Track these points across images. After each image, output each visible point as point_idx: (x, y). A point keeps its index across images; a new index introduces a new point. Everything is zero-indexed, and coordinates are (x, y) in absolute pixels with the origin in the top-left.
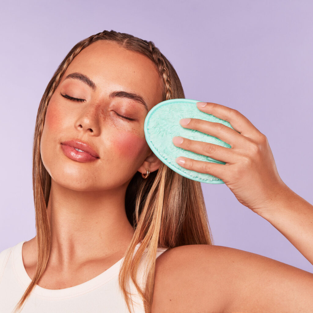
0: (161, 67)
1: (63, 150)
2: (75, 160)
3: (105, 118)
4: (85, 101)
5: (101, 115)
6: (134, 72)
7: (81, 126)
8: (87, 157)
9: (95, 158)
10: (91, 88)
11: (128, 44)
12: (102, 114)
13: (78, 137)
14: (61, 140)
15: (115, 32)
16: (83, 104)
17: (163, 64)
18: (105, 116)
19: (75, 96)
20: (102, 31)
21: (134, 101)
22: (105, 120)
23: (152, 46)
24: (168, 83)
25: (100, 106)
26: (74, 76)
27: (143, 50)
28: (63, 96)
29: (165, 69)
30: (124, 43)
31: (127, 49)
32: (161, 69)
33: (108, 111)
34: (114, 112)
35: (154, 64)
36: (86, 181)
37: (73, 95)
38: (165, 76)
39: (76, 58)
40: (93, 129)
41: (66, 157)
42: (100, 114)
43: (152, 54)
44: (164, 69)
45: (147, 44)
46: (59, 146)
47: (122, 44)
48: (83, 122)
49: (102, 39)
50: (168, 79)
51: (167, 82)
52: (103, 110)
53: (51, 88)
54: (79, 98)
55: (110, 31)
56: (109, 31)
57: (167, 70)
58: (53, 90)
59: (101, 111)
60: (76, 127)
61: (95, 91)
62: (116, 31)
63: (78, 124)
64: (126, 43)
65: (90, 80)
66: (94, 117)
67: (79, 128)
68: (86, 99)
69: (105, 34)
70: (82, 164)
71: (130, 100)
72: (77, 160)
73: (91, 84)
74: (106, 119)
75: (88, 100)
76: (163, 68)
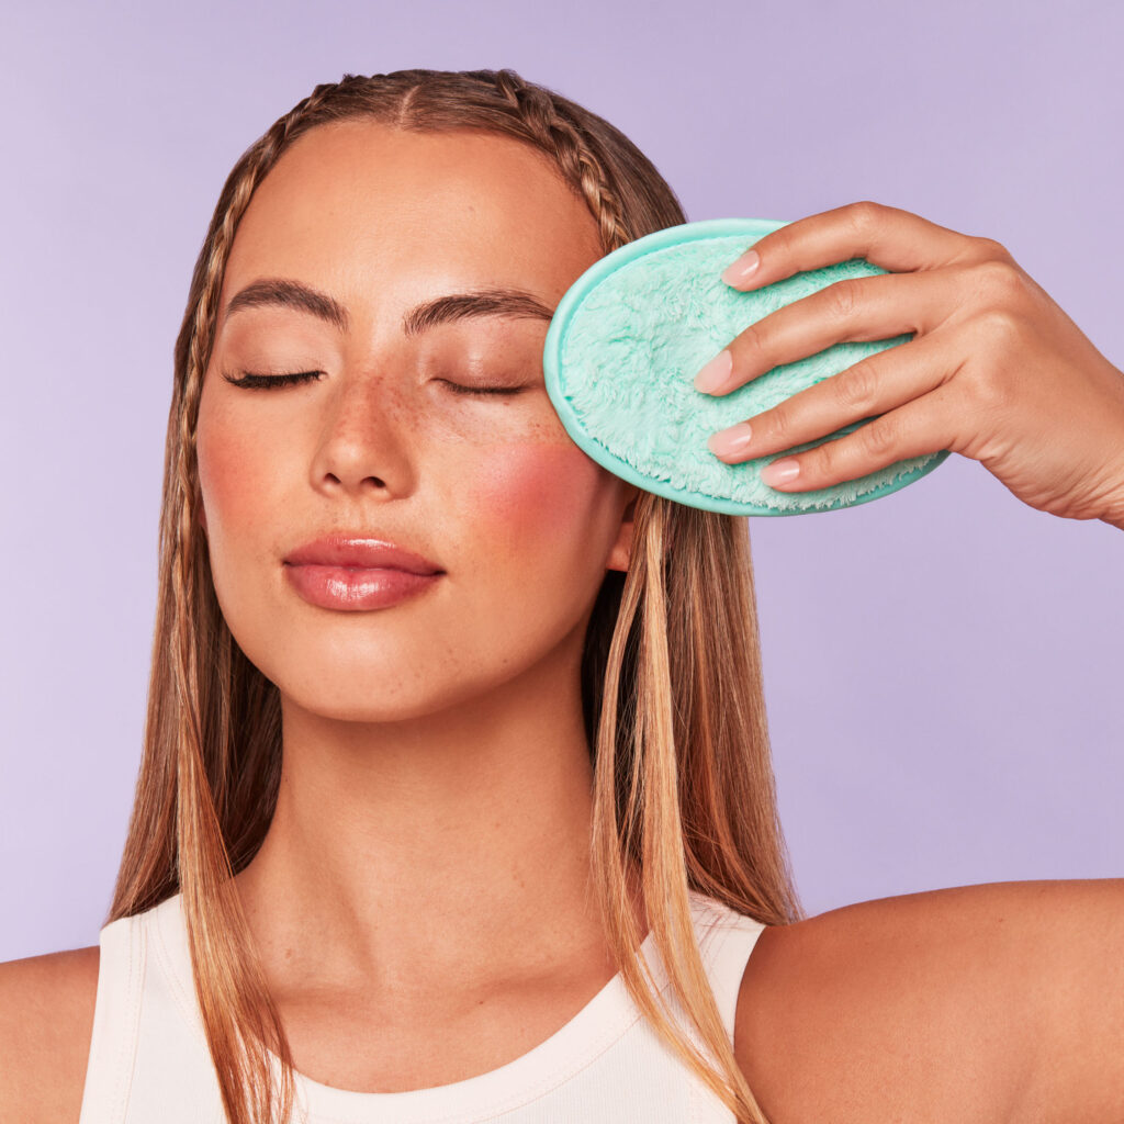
0: (567, 155)
1: (296, 585)
2: (349, 611)
3: (416, 418)
4: (321, 377)
5: (397, 411)
6: (471, 209)
7: (331, 477)
8: (393, 584)
9: (425, 580)
10: (330, 323)
11: (419, 110)
12: (399, 406)
13: (335, 521)
14: (278, 548)
15: (360, 79)
16: (319, 390)
17: (572, 144)
18: (412, 409)
19: (281, 369)
20: (309, 93)
21: (502, 320)
22: (417, 425)
23: (514, 87)
24: (608, 213)
25: (381, 379)
26: (252, 299)
27: (483, 111)
28: (236, 383)
29: (583, 159)
30: (402, 113)
31: (419, 132)
32: (571, 165)
33: (419, 388)
34: (441, 383)
35: (540, 154)
36: (417, 676)
37: (269, 367)
38: (590, 187)
39: (243, 224)
40: (382, 475)
41: (314, 610)
42: (389, 409)
43: (519, 118)
44: (581, 162)
45: (493, 86)
46: (278, 573)
47: (395, 118)
48: (334, 462)
49: (317, 122)
50: (608, 198)
51: (604, 210)
52: (397, 392)
53: (189, 365)
54: (295, 371)
55: (339, 83)
56: (338, 80)
57: (592, 160)
58: (195, 371)
59: (391, 394)
60: (317, 488)
61: (346, 329)
62: (362, 74)
63: (320, 472)
64: (411, 108)
65: (316, 293)
66: (372, 429)
67: (329, 487)
68: (325, 370)
69: (326, 100)
70: (382, 619)
71: (489, 317)
72: (359, 607)
73: (324, 308)
74: (421, 421)
75: (333, 368)
76: (575, 156)
